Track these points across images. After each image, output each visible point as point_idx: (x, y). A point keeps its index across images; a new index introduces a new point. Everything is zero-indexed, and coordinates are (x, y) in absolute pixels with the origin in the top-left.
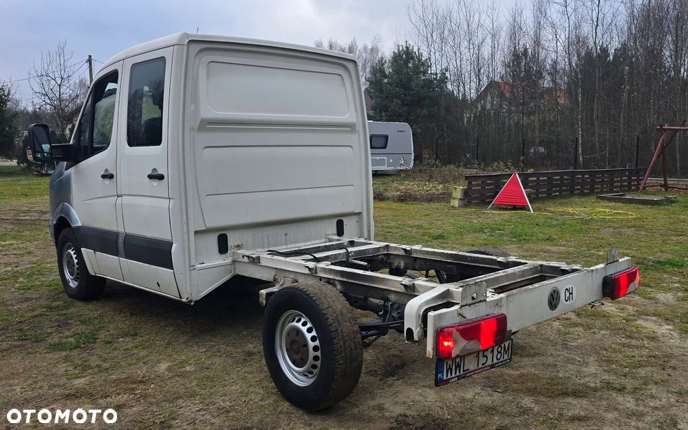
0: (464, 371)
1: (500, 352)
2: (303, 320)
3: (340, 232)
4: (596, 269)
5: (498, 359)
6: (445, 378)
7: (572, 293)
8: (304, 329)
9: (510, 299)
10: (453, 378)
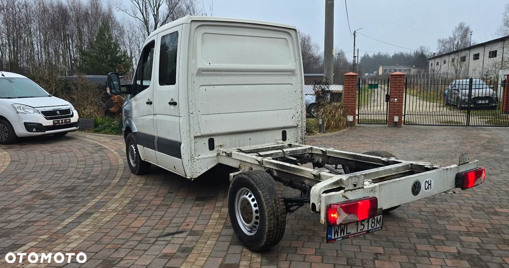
0: (347, 234)
1: (374, 223)
2: (249, 194)
3: (284, 138)
4: (451, 168)
5: (372, 227)
6: (333, 238)
7: (430, 184)
8: (250, 199)
9: (382, 187)
10: (339, 238)
